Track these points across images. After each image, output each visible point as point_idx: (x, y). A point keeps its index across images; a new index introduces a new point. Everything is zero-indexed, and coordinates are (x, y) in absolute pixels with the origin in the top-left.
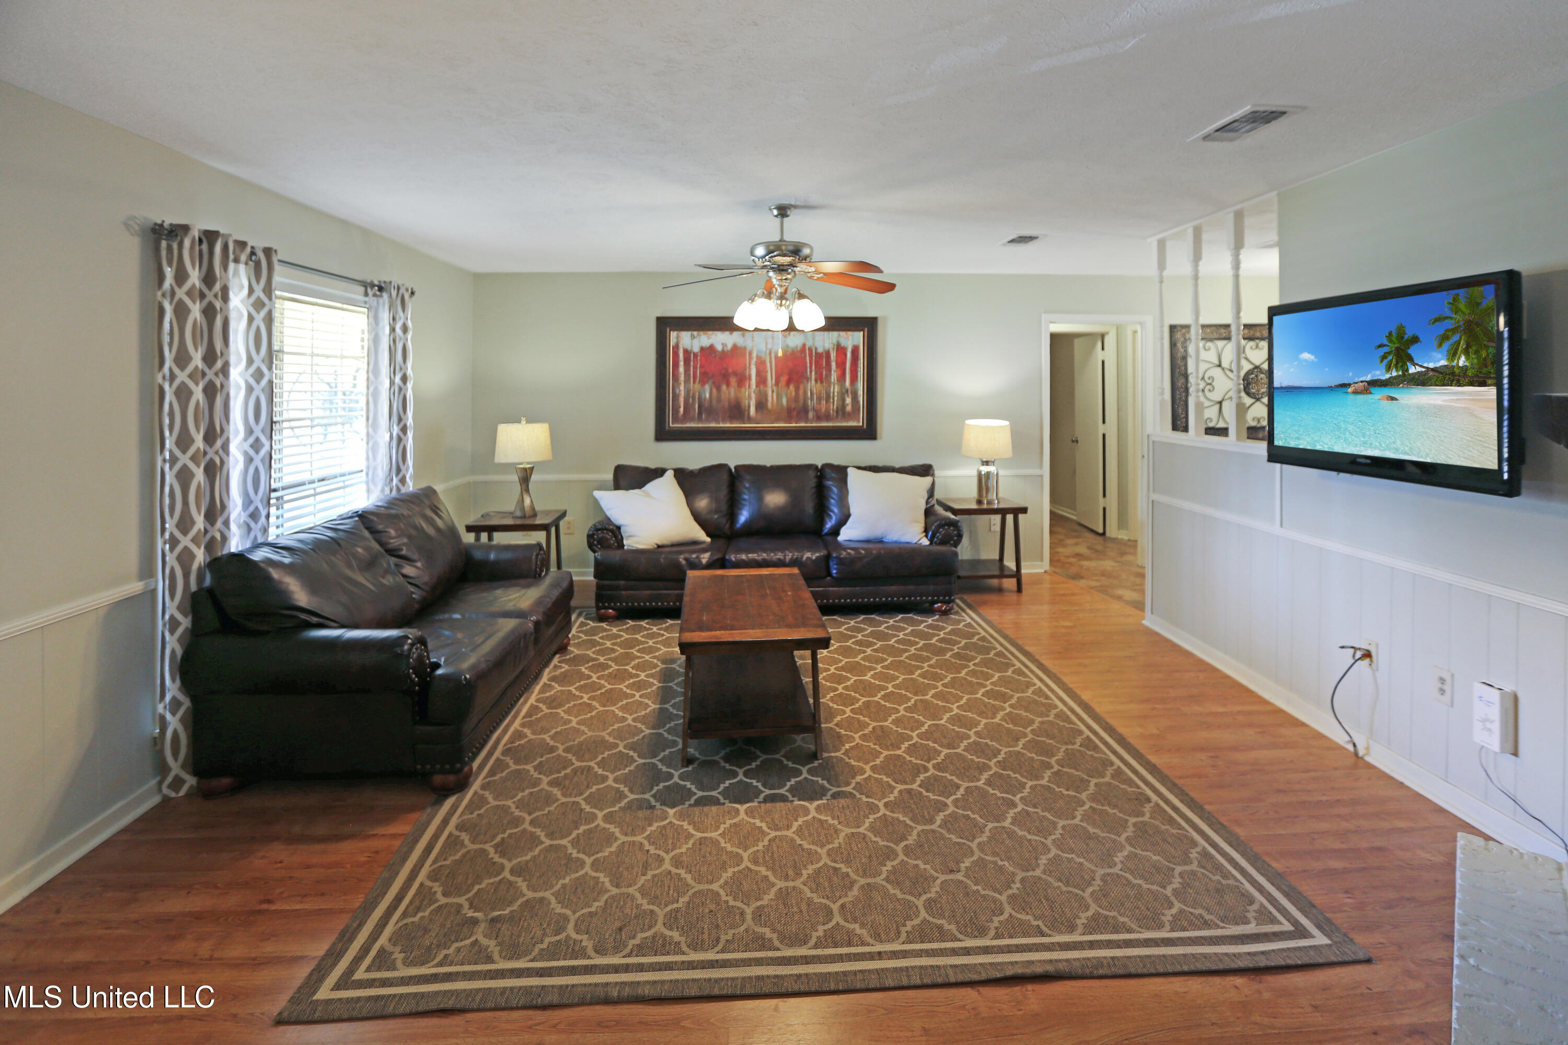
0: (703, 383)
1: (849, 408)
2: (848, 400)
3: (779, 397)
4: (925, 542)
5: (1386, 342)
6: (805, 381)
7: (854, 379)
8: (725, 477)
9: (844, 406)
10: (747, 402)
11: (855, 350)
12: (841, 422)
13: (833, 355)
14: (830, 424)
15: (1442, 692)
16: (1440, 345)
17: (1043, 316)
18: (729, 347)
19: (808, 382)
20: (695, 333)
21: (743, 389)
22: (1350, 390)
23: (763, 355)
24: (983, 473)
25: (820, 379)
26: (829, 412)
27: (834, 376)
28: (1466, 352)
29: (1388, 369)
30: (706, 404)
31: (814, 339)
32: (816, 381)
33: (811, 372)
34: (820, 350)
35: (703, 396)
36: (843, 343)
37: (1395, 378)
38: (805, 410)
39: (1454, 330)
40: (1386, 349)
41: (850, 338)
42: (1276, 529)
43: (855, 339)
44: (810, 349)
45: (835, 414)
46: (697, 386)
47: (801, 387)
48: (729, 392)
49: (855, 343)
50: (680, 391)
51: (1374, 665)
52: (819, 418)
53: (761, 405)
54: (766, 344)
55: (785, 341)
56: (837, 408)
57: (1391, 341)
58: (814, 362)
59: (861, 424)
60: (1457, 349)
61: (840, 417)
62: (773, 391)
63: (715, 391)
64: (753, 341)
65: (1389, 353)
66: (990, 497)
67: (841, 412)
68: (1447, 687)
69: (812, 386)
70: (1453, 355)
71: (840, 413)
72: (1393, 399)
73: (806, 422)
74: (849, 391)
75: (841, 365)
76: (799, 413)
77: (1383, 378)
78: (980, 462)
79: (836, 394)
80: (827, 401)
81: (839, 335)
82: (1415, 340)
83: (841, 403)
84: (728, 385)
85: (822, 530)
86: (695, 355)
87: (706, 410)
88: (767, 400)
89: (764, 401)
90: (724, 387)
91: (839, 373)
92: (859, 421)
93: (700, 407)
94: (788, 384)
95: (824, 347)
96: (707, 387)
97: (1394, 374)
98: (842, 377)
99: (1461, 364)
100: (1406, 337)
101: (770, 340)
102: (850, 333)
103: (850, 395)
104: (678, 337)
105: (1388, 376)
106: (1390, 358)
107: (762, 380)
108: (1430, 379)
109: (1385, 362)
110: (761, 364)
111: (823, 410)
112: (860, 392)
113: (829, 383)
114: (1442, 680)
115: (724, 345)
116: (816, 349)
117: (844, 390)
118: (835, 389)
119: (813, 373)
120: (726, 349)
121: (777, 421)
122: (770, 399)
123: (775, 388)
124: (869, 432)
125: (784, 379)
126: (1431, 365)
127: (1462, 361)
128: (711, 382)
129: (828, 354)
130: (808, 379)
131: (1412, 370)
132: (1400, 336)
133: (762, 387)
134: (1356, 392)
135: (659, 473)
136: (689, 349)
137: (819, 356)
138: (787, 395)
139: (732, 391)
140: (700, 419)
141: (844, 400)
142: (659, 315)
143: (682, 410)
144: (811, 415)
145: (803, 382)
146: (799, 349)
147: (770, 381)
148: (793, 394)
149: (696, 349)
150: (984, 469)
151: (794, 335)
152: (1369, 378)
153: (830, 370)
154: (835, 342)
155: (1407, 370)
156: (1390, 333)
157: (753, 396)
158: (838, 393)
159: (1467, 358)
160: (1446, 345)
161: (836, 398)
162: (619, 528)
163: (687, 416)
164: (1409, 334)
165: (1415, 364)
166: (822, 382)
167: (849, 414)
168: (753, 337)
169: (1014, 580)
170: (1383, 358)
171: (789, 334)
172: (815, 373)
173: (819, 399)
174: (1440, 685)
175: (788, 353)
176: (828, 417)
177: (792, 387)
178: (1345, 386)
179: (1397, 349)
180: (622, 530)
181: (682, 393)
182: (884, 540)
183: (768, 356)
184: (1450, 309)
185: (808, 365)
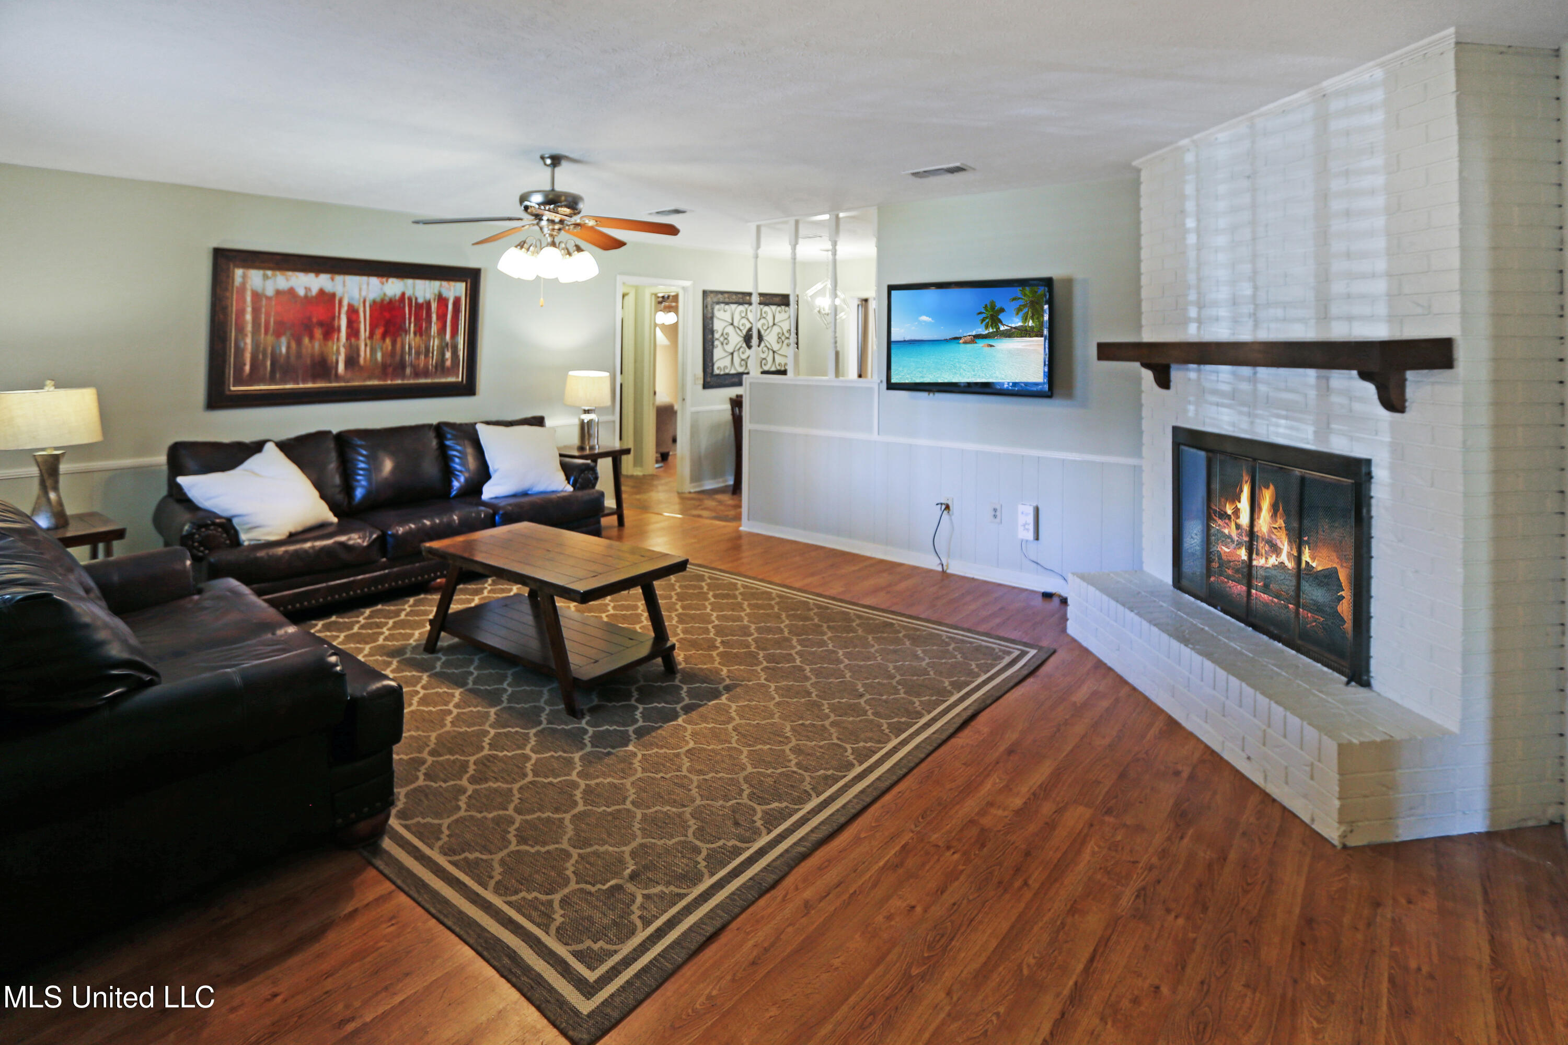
0: (278, 335)
1: (448, 363)
2: (448, 355)
3: (373, 351)
4: (570, 488)
5: (983, 311)
6: (403, 335)
7: (454, 332)
8: (331, 445)
9: (442, 359)
10: (334, 358)
11: (457, 301)
12: (440, 377)
13: (434, 306)
14: (429, 381)
15: (995, 516)
16: (1017, 314)
17: (619, 277)
18: (314, 291)
19: (406, 335)
20: (269, 273)
21: (330, 343)
22: (961, 341)
23: (356, 304)
24: (586, 421)
25: (419, 331)
26: (428, 368)
27: (434, 329)
28: (1032, 318)
29: (987, 327)
30: (282, 360)
31: (414, 288)
32: (415, 334)
33: (410, 323)
34: (420, 300)
35: (278, 351)
36: (445, 294)
37: (992, 333)
38: (402, 366)
39: (1025, 306)
40: (984, 315)
41: (452, 288)
42: (875, 437)
43: (456, 290)
44: (410, 299)
45: (434, 370)
46: (270, 338)
47: (399, 340)
48: (312, 346)
49: (457, 294)
50: (245, 344)
51: (951, 512)
52: (416, 374)
53: (351, 361)
54: (360, 290)
55: (382, 289)
56: (436, 363)
57: (987, 310)
58: (413, 312)
59: (460, 379)
60: (1027, 316)
61: (438, 373)
62: (366, 345)
63: (293, 345)
64: (344, 286)
65: (987, 318)
66: (591, 443)
67: (441, 367)
68: (998, 513)
69: (411, 339)
70: (1025, 319)
71: (439, 369)
72: (991, 346)
73: (403, 379)
74: (450, 344)
75: (442, 318)
76: (395, 370)
77: (984, 333)
78: (582, 412)
79: (435, 348)
80: (427, 355)
81: (441, 286)
82: (1002, 310)
83: (440, 357)
84: (312, 337)
85: (450, 493)
86: (268, 298)
87: (282, 369)
88: (358, 355)
89: (355, 355)
90: (306, 340)
91: (440, 325)
92: (458, 377)
93: (273, 364)
94: (383, 338)
95: (425, 297)
96: (284, 341)
97: (991, 330)
98: (442, 330)
99: (1030, 325)
100: (996, 308)
101: (364, 287)
102: (452, 284)
103: (450, 349)
104: (244, 277)
105: (987, 332)
106: (987, 320)
107: (353, 332)
108: (1013, 333)
109: (984, 323)
110: (353, 312)
111: (422, 365)
112: (461, 346)
113: (429, 336)
114: (995, 510)
115: (308, 289)
116: (416, 299)
117: (443, 344)
118: (435, 343)
119: (412, 325)
120: (309, 294)
121: (370, 378)
122: (362, 354)
123: (368, 342)
124: (468, 388)
125: (379, 332)
126: (1013, 325)
127: (1031, 323)
128: (288, 333)
129: (428, 304)
130: (407, 332)
131: (1002, 328)
132: (993, 308)
133: (353, 340)
134: (965, 343)
135: (257, 447)
136: (259, 290)
137: (419, 307)
138: (382, 348)
139: (317, 345)
140: (272, 380)
141: (443, 355)
142: (216, 245)
143: (247, 368)
144: (408, 371)
145: (401, 335)
146: (397, 298)
147: (364, 332)
148: (390, 348)
149: (270, 292)
150: (586, 418)
151: (393, 283)
152: (974, 333)
153: (430, 322)
154: (437, 292)
155: (999, 328)
156: (986, 306)
157: (342, 350)
158: (438, 347)
159: (1033, 322)
160: (1021, 314)
161: (435, 353)
162: (229, 520)
163: (254, 378)
164: (998, 307)
165: (1003, 325)
166: (421, 335)
167: (448, 369)
168: (344, 282)
169: (615, 517)
170: (983, 320)
171: (387, 281)
172: (415, 325)
173: (418, 353)
174: (993, 513)
175: (385, 302)
176: (426, 374)
177: (388, 341)
178: (957, 339)
179: (992, 315)
180: (235, 522)
181: (249, 347)
182: (529, 492)
183: (362, 305)
184: (1022, 294)
185: (407, 316)
